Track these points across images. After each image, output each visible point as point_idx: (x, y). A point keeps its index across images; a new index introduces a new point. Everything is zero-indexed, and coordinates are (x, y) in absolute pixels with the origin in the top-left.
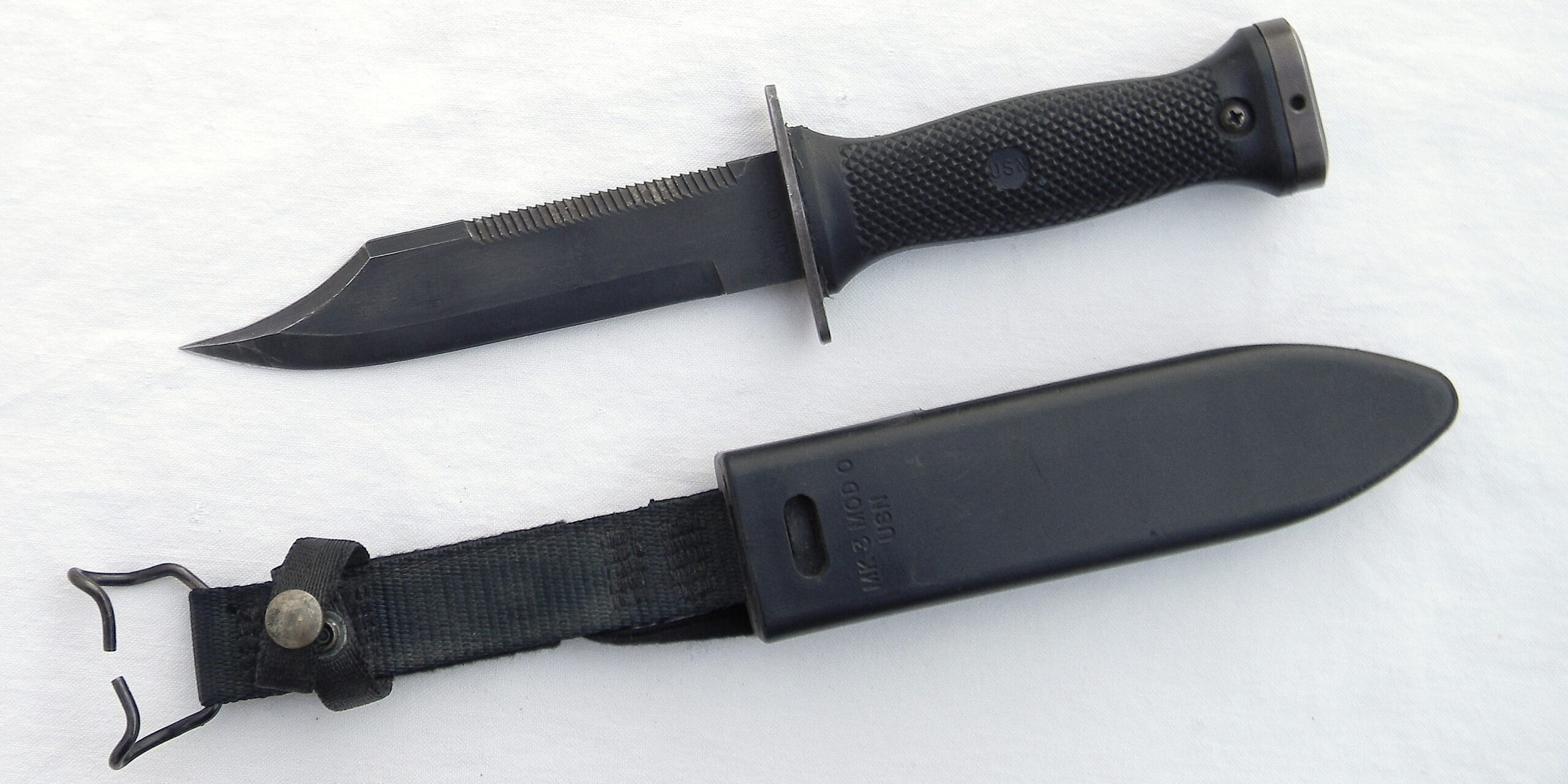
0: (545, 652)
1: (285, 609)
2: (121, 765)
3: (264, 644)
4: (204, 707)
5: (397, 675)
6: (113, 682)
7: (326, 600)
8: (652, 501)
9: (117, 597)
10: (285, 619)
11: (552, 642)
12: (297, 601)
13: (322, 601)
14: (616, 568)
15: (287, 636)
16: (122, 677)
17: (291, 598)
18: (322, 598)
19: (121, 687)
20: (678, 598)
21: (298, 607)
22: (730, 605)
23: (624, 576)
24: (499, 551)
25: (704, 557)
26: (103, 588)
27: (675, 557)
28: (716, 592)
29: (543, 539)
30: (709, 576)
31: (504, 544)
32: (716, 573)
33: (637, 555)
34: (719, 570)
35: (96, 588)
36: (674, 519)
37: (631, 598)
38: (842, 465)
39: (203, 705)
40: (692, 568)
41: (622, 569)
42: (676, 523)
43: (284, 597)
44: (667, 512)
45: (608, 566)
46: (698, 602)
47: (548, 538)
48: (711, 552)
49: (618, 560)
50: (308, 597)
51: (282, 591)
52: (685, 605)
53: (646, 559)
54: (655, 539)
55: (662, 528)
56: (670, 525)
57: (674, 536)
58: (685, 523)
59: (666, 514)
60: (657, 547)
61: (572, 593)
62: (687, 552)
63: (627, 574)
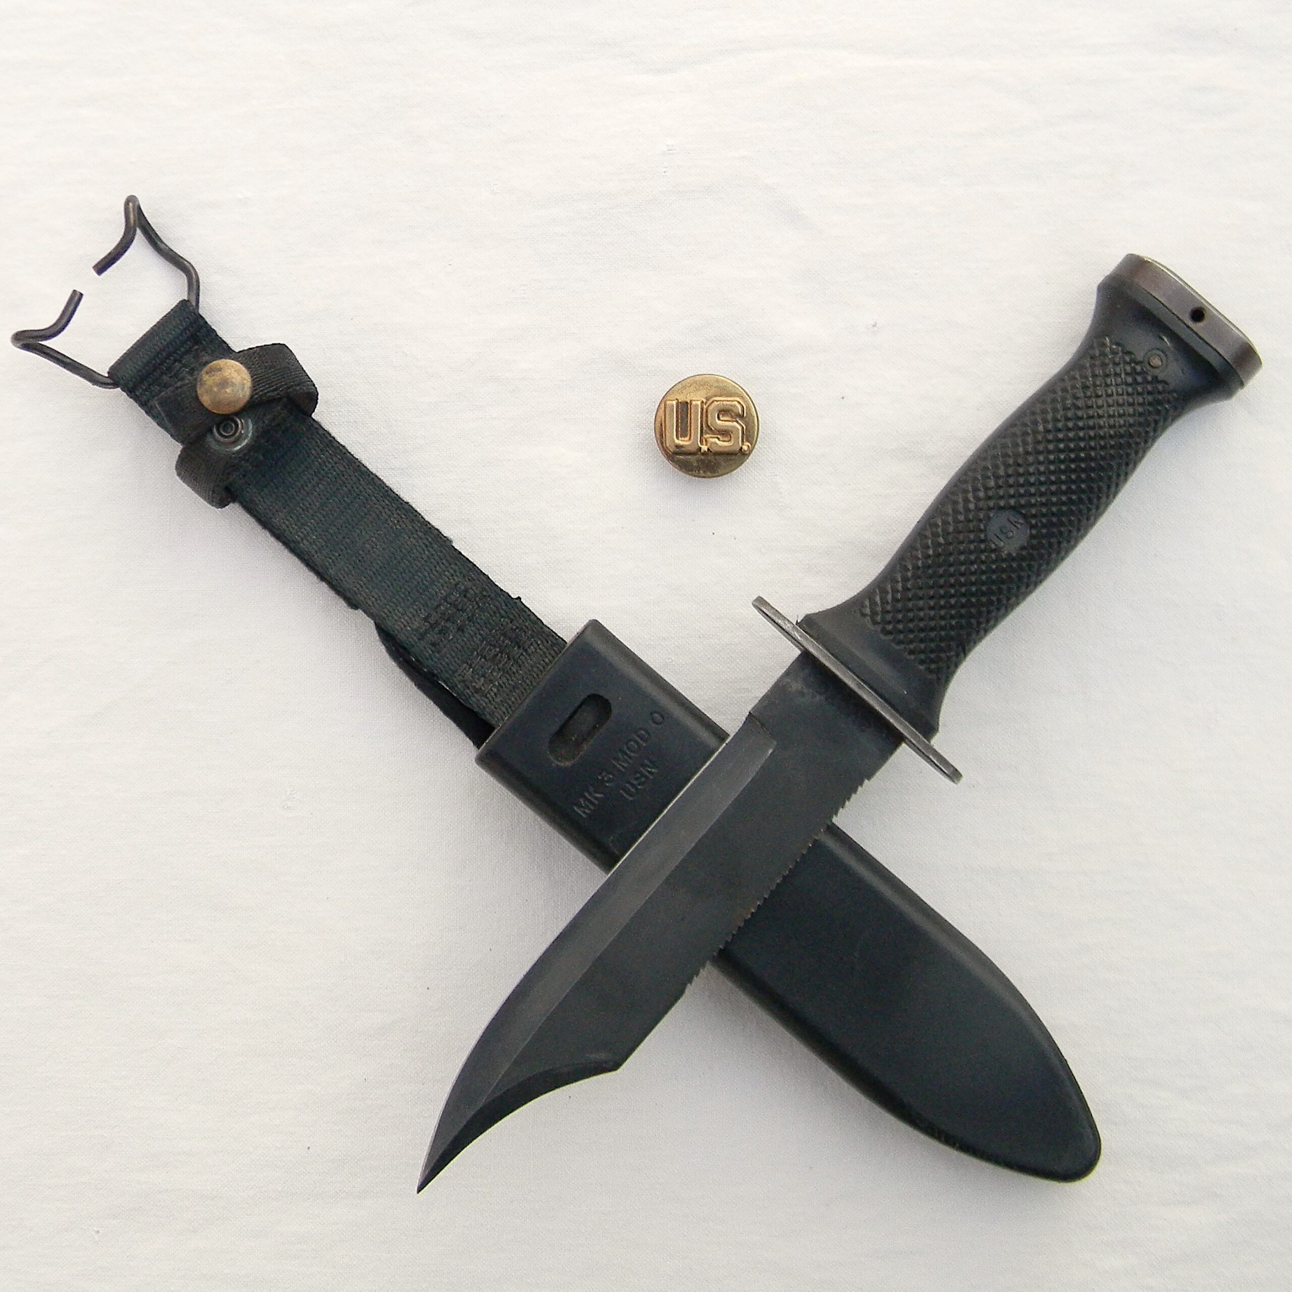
0: (342, 603)
1: (227, 374)
2: (18, 345)
3: (189, 380)
4: (106, 375)
5: (239, 502)
6: (74, 291)
7: (257, 398)
8: (519, 598)
9: (140, 245)
10: (218, 380)
11: (353, 604)
12: (239, 377)
13: (254, 396)
14: (447, 609)
15: (209, 391)
16: (81, 295)
17: (238, 371)
18: (256, 394)
19: (75, 299)
20: (459, 673)
21: (234, 380)
22: (483, 717)
23: (444, 619)
24: (390, 507)
25: (506, 670)
26: (138, 231)
27: (488, 647)
28: (486, 700)
29: (425, 535)
30: (494, 686)
31: (398, 507)
32: (500, 688)
33: (468, 617)
34: (505, 689)
35: (134, 226)
36: (518, 625)
37: (432, 636)
38: (656, 715)
39: (109, 373)
40: (490, 667)
41: (449, 614)
42: (515, 629)
43: (234, 366)
44: (519, 615)
45: (443, 601)
46: (468, 691)
47: (428, 537)
48: (514, 673)
49: (454, 605)
50: (248, 383)
51: (238, 361)
52: (457, 683)
53: (470, 626)
54: (491, 621)
55: (504, 621)
56: (511, 625)
57: (505, 635)
58: (522, 636)
59: (517, 616)
60: (486, 627)
61: (401, 588)
62: (499, 655)
63: (448, 620)
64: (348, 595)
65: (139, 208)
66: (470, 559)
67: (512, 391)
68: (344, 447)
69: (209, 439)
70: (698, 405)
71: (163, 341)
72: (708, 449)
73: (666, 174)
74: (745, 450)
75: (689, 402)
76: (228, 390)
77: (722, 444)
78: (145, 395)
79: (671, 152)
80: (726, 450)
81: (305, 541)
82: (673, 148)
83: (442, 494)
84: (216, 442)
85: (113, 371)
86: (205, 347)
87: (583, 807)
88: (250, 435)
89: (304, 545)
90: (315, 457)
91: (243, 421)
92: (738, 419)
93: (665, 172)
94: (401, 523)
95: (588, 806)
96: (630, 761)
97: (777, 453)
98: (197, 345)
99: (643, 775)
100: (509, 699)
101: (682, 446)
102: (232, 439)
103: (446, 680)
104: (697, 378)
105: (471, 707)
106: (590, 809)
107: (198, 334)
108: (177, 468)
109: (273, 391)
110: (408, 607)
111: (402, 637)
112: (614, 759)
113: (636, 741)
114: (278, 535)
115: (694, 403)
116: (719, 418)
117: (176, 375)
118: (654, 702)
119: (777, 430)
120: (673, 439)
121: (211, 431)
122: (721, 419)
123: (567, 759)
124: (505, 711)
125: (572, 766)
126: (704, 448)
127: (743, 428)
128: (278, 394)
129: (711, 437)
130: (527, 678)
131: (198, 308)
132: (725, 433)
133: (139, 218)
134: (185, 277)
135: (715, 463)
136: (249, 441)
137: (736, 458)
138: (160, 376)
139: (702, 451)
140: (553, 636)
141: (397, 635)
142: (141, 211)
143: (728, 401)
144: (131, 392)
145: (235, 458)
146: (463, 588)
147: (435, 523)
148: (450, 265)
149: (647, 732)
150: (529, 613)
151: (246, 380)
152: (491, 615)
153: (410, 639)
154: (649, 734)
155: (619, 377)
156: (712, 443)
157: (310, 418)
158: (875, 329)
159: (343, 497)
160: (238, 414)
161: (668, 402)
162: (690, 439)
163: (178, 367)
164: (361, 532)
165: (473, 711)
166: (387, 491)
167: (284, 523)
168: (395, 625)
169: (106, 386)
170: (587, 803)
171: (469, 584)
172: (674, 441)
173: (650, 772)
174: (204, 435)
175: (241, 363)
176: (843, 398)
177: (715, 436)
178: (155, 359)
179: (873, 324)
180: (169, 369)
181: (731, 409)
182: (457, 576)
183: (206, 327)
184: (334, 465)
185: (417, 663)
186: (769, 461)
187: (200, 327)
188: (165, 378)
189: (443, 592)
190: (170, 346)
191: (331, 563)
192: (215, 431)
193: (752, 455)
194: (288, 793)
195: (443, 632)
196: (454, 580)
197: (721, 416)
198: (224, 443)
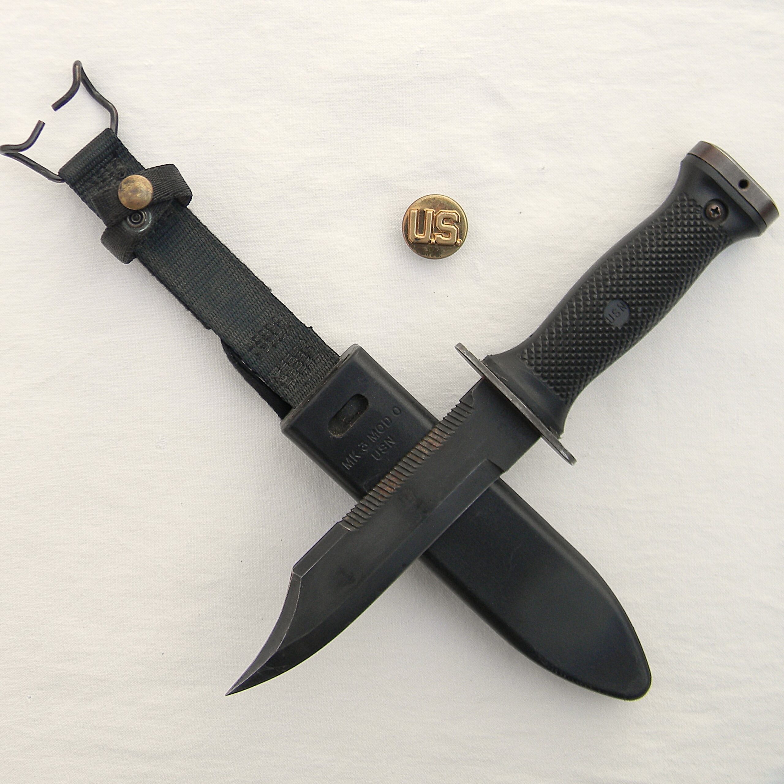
0: (200, 325)
1: (137, 184)
3: (113, 187)
4: (57, 174)
5: (139, 259)
6: (40, 121)
7: (155, 200)
8: (311, 327)
9: (82, 93)
10: (132, 188)
11: (207, 326)
12: (145, 187)
14: (266, 333)
15: (126, 195)
16: (44, 124)
17: (144, 183)
18: (156, 198)
19: (40, 126)
20: (272, 373)
21: (142, 189)
22: (286, 400)
23: (264, 339)
24: (234, 267)
25: (301, 373)
26: (81, 83)
27: (291, 357)
28: (288, 390)
29: (255, 286)
30: (294, 382)
31: (239, 267)
32: (297, 384)
33: (279, 338)
34: (300, 384)
35: (79, 81)
36: (310, 345)
37: (256, 349)
38: (396, 409)
39: (59, 173)
40: (292, 370)
41: (267, 336)
42: (308, 347)
43: (143, 180)
44: (311, 339)
45: (264, 328)
46: (277, 384)
47: (257, 287)
48: (306, 374)
49: (271, 330)
50: (151, 191)
51: (145, 176)
52: (270, 379)
53: (280, 344)
54: (293, 342)
55: (301, 342)
56: (305, 344)
57: (301, 350)
58: (312, 352)
59: (310, 339)
60: (290, 345)
61: (238, 319)
62: (298, 362)
63: (267, 340)
64: (205, 321)
65: (82, 69)
66: (282, 302)
67: (313, 197)
68: (205, 227)
69: (124, 223)
70: (430, 214)
71: (94, 154)
72: (435, 242)
73: (418, 66)
74: (458, 244)
75: (425, 211)
76: (138, 195)
77: (445, 239)
78: (81, 188)
79: (422, 52)
80: (447, 243)
81: (179, 286)
82: (423, 50)
83: (265, 259)
84: (129, 226)
85: (62, 171)
86: (120, 159)
87: (347, 463)
88: (150, 222)
89: (178, 288)
90: (188, 233)
91: (145, 213)
92: (455, 224)
93: (417, 65)
94: (240, 277)
95: (351, 463)
96: (379, 437)
97: (477, 245)
98: (116, 158)
99: (386, 445)
100: (302, 390)
101: (419, 239)
102: (139, 225)
103: (264, 377)
104: (431, 197)
105: (279, 395)
106: (352, 465)
107: (117, 151)
108: (102, 239)
109: (165, 195)
110: (242, 331)
111: (237, 349)
112: (369, 434)
113: (383, 425)
114: (162, 280)
115: (428, 212)
116: (443, 223)
117: (101, 176)
118: (395, 400)
119: (478, 230)
120: (414, 234)
121: (126, 219)
122: (445, 223)
123: (339, 433)
124: (300, 398)
125: (342, 438)
126: (433, 241)
127: (458, 229)
128: (168, 197)
129: (437, 234)
130: (314, 378)
131: (117, 134)
132: (447, 232)
133: (82, 75)
134: (109, 113)
135: (438, 250)
136: (149, 226)
137: (453, 247)
138: (91, 176)
139: (431, 242)
140: (332, 352)
141: (234, 348)
142: (83, 70)
143: (449, 212)
144: (73, 185)
145: (140, 236)
146: (277, 320)
147: (261, 277)
148: (278, 115)
149: (390, 419)
150: (318, 338)
151: (149, 189)
152: (293, 338)
153: (242, 351)
154: (391, 421)
155: (381, 192)
156: (438, 238)
157: (186, 209)
158: (543, 171)
159: (204, 259)
160: (143, 210)
161: (412, 211)
162: (424, 234)
163: (103, 172)
164: (215, 282)
165: (279, 396)
166: (232, 257)
167: (166, 274)
168: (233, 341)
169: (57, 181)
170: (350, 461)
171: (281, 318)
172: (415, 236)
173: (390, 444)
174: (122, 221)
175: (147, 178)
176: (520, 213)
177: (440, 234)
178: (88, 166)
179: (542, 168)
180: (98, 172)
181: (451, 218)
182: (273, 312)
183: (121, 147)
184: (199, 239)
185: (247, 366)
186: (471, 250)
187: (118, 147)
188: (95, 178)
189: (264, 322)
190: (98, 158)
191: (195, 300)
192: (128, 219)
193: (462, 247)
194: (160, 438)
195: (263, 347)
196: (272, 315)
197: (444, 221)
198: (133, 227)
